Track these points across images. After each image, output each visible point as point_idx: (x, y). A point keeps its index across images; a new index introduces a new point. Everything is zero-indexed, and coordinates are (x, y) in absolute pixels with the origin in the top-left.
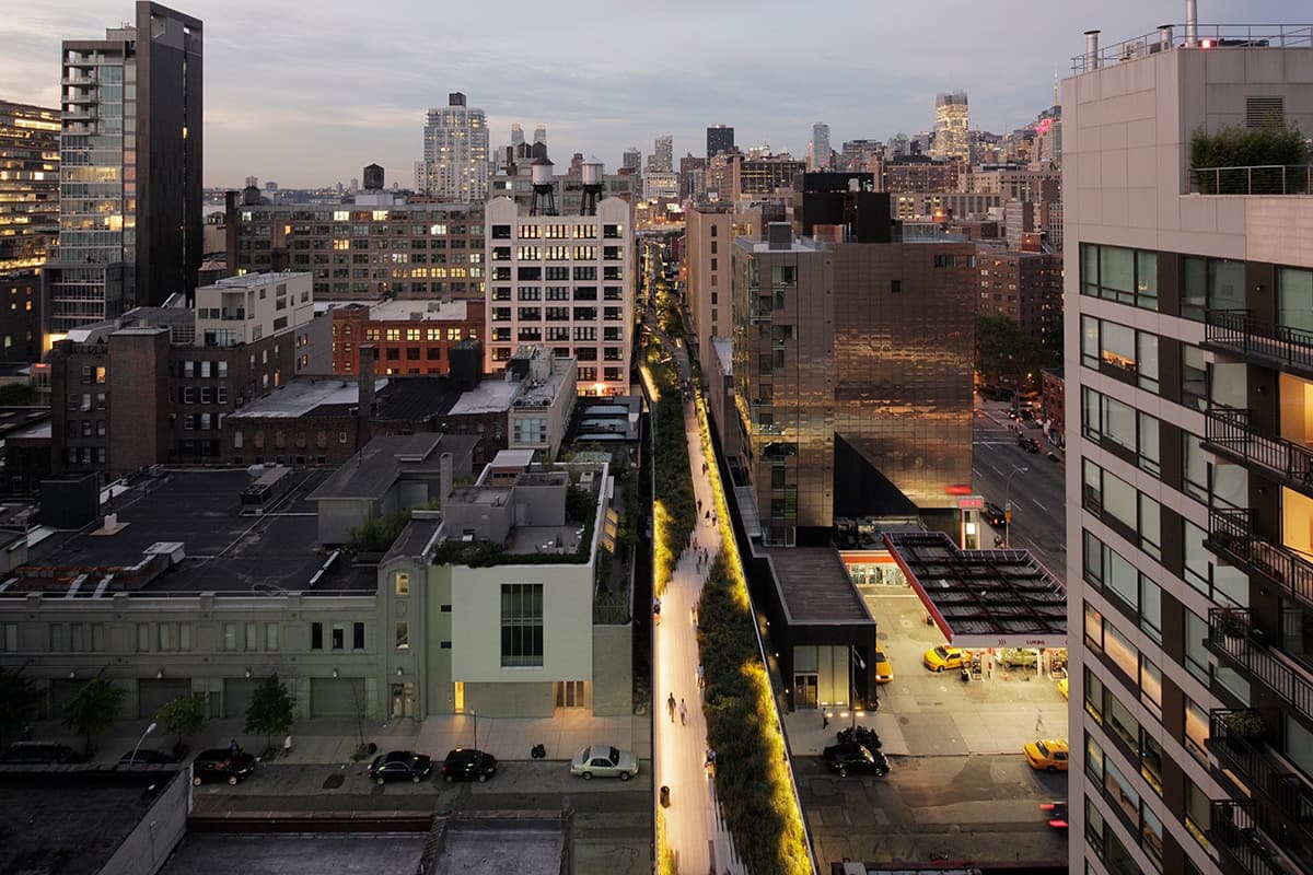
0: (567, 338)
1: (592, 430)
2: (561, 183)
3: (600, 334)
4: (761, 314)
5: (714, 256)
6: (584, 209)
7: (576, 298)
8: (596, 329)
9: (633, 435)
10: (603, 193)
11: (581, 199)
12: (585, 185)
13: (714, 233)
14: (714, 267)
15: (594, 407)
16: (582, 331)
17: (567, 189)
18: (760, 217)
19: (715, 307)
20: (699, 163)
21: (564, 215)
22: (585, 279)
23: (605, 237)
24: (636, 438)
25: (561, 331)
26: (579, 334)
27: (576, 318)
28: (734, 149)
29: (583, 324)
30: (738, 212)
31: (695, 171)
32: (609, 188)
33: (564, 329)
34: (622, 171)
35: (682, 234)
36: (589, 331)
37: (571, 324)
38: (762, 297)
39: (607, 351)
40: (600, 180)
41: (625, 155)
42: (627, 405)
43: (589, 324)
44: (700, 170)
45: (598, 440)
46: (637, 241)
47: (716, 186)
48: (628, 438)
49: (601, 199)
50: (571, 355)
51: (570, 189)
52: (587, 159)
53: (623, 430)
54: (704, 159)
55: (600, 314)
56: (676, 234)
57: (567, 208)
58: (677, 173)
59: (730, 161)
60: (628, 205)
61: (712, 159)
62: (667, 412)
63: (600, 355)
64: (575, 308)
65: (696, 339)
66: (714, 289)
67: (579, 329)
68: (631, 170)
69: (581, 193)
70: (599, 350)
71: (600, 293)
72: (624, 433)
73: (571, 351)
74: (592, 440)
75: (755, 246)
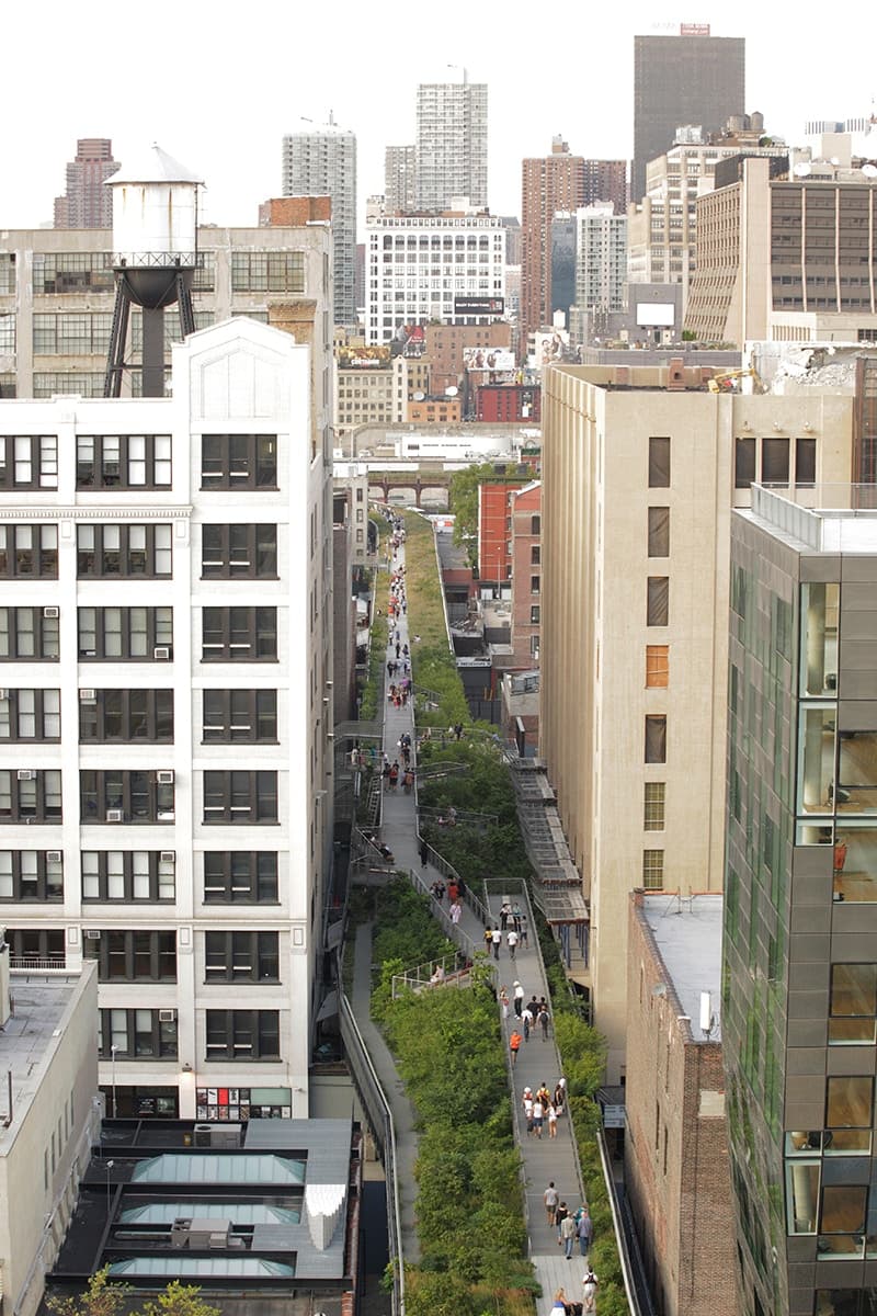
0: (54, 893)
1: (159, 1242)
2: (24, 262)
3: (187, 881)
4: (841, 800)
5: (658, 567)
6: (118, 367)
7: (88, 734)
8: (172, 858)
9: (322, 1260)
10: (200, 303)
11: (105, 324)
12: (125, 272)
13: (659, 473)
14: (657, 613)
15: (168, 1159)
16: (116, 865)
17: (50, 287)
18: (847, 409)
19: (655, 772)
20: (597, 182)
21: (37, 393)
22: (127, 656)
23: (207, 484)
24: (336, 1273)
25: (30, 868)
26: (104, 876)
27: (92, 812)
28: (746, 123)
29: (116, 837)
30: (758, 389)
31: (583, 214)
32: (223, 281)
33: (42, 856)
34: (277, 213)
35: (524, 474)
36: (142, 866)
37: (70, 838)
38: (848, 736)
39: (217, 944)
40: (184, 247)
41: (289, 144)
42: (300, 1155)
43: (140, 838)
44: (603, 210)
45: (186, 1281)
46: (340, 504)
47: (667, 276)
48: (302, 1273)
49: (189, 326)
50: (75, 961)
51: (62, 283)
52: (132, 161)
53: (283, 1246)
54: (622, 164)
55: (188, 800)
56: (499, 476)
57: (44, 365)
58: (507, 222)
59: (728, 173)
60: (303, 352)
61: (655, 168)
62: (456, 1182)
63: (190, 960)
64: (85, 775)
65: (576, 900)
66: (655, 701)
67: (103, 856)
68: (316, 209)
69: (108, 301)
70: (184, 940)
71: (187, 716)
72: (288, 1258)
73: (73, 940)
74: (163, 1281)
75: (829, 526)
